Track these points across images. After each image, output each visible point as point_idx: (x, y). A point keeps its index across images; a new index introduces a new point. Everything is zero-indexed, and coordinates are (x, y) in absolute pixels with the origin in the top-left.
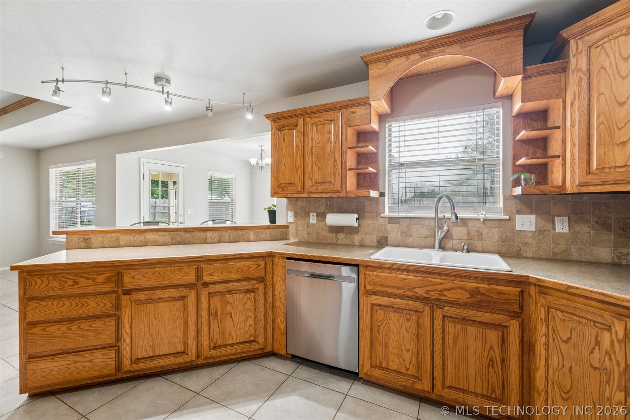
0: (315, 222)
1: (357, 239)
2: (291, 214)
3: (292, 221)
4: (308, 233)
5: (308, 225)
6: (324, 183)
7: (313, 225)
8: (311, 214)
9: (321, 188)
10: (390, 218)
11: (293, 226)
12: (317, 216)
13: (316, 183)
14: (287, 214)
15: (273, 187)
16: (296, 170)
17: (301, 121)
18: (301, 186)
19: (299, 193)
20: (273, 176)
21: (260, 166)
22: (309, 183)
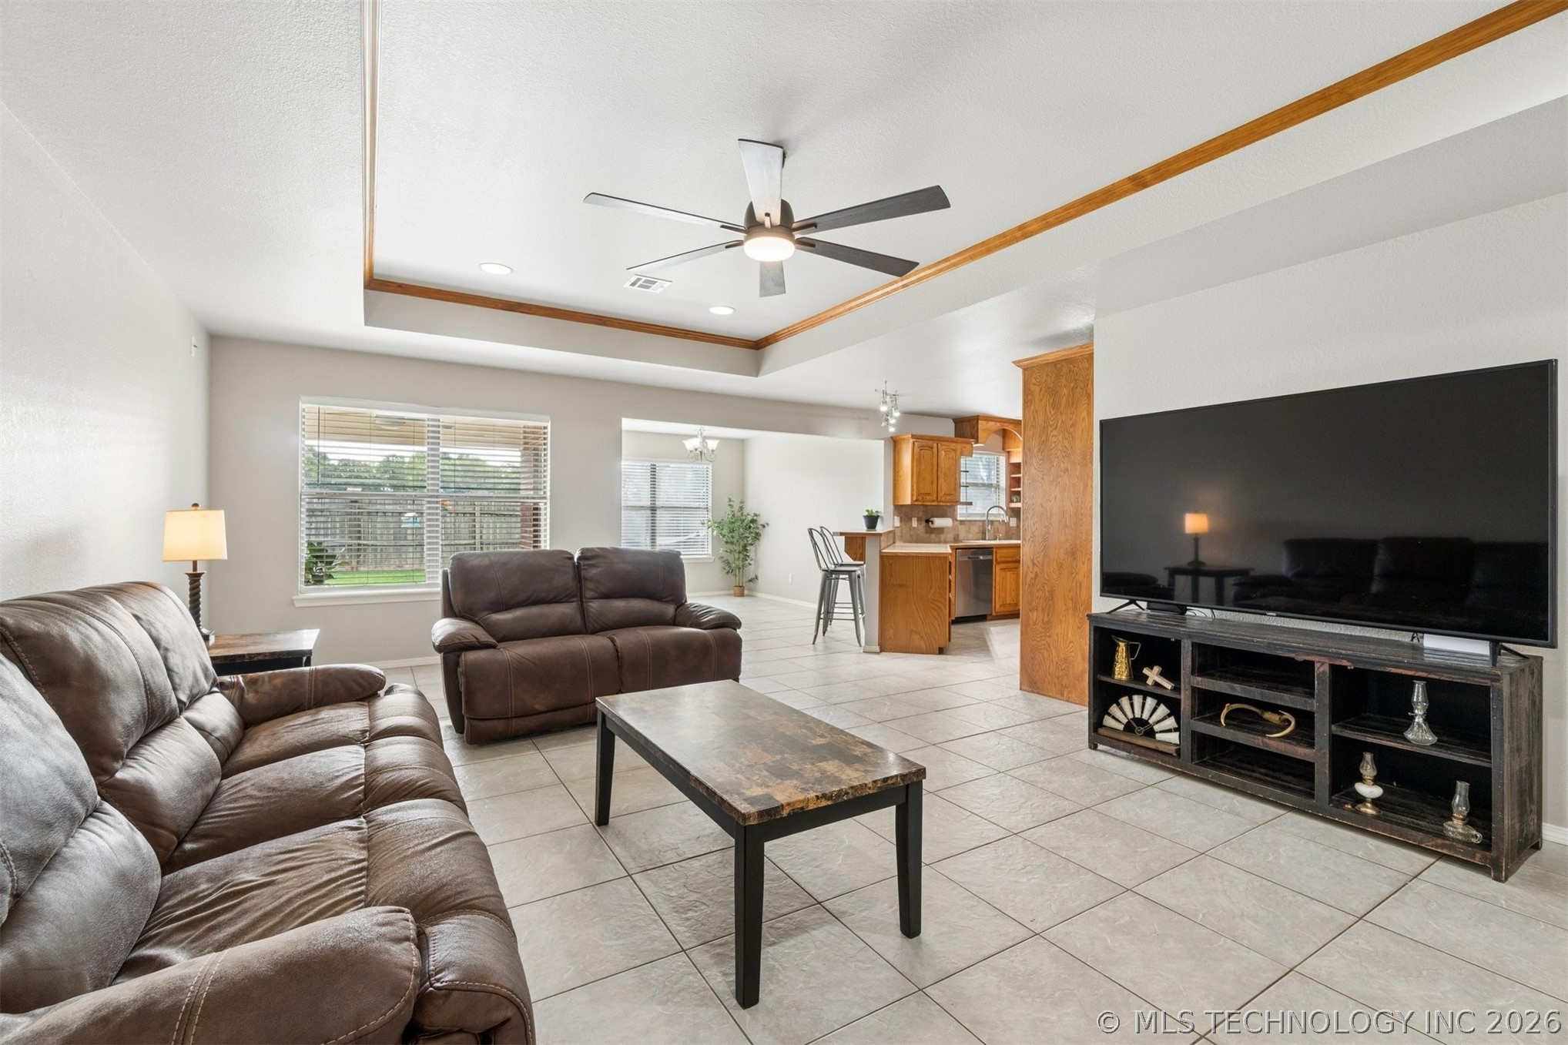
0: (916, 526)
1: (943, 537)
2: (897, 519)
3: (899, 526)
4: (910, 536)
5: (911, 528)
6: (950, 495)
7: (914, 528)
8: (913, 519)
9: (948, 498)
10: (961, 521)
11: (899, 529)
12: (918, 520)
13: (945, 494)
14: (894, 519)
15: (912, 495)
16: (932, 483)
17: (935, 445)
18: (935, 496)
19: (933, 501)
20: (912, 486)
21: (701, 452)
22: (940, 494)
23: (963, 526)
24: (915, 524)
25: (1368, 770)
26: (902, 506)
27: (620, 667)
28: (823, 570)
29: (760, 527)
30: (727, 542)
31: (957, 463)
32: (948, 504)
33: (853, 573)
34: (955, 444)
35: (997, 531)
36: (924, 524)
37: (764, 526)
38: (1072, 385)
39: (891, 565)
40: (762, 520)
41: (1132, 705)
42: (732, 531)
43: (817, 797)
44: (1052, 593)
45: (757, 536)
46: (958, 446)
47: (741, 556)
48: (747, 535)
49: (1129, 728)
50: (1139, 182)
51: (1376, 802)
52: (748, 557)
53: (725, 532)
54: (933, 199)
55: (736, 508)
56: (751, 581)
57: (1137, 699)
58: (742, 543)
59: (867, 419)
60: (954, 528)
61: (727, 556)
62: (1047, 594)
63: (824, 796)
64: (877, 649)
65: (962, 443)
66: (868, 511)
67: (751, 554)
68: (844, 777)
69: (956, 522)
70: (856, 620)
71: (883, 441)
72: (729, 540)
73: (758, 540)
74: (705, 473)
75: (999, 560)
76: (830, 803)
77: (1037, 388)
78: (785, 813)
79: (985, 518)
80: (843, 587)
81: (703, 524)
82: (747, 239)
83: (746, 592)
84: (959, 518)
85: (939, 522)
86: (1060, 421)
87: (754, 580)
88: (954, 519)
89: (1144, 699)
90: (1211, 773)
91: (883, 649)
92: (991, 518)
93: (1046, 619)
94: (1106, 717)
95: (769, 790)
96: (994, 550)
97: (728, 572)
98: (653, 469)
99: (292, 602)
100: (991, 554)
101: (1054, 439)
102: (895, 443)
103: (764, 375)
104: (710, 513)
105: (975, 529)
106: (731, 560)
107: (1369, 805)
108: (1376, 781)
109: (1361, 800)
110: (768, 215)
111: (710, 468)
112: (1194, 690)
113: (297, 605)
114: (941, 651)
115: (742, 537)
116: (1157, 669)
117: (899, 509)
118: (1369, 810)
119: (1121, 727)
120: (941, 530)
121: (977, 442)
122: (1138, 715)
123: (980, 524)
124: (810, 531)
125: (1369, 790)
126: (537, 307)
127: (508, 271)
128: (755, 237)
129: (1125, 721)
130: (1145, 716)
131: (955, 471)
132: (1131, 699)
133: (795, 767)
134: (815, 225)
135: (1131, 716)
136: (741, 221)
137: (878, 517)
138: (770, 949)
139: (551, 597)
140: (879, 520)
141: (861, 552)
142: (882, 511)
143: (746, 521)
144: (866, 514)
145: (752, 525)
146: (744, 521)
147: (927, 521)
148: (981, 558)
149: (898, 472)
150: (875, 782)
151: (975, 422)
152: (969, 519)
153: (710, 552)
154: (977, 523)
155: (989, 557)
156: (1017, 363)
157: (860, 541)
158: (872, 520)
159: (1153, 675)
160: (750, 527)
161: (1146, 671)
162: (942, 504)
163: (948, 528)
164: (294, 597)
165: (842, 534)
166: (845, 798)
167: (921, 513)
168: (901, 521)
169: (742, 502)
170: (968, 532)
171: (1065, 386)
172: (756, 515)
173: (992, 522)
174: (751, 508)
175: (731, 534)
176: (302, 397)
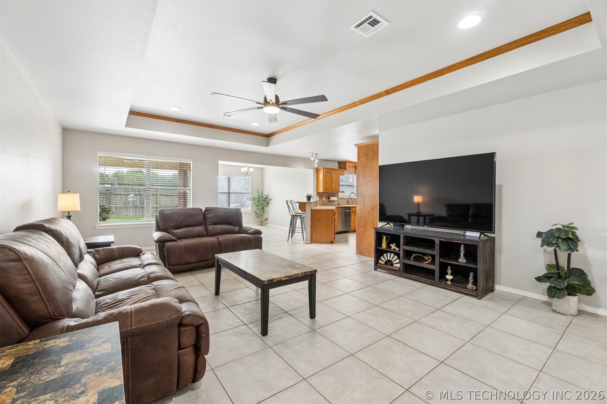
1: (334, 204)
2: (318, 197)
3: (318, 199)
4: (323, 203)
5: (323, 200)
7: (324, 200)
8: (323, 197)
9: (336, 190)
10: (340, 198)
11: (318, 201)
14: (317, 197)
15: (323, 189)
16: (330, 185)
17: (331, 171)
18: (331, 189)
19: (331, 191)
20: (323, 186)
21: (247, 173)
22: (333, 189)
23: (341, 200)
24: (324, 199)
25: (449, 271)
26: (320, 193)
27: (220, 248)
28: (291, 215)
29: (269, 200)
30: (256, 206)
31: (339, 178)
32: (336, 192)
33: (302, 216)
34: (338, 171)
35: (353, 202)
36: (327, 199)
37: (270, 200)
38: (373, 153)
39: (315, 213)
40: (269, 198)
41: (387, 256)
42: (259, 202)
43: (285, 277)
44: (366, 221)
45: (268, 204)
46: (339, 172)
47: (262, 211)
48: (264, 203)
49: (386, 263)
50: (388, 92)
51: (451, 280)
52: (265, 211)
53: (256, 202)
54: (323, 98)
55: (260, 193)
56: (265, 220)
57: (389, 254)
58: (262, 206)
59: (307, 162)
60: (338, 200)
61: (256, 211)
62: (364, 222)
63: (287, 276)
64: (310, 242)
65: (341, 170)
66: (307, 194)
67: (266, 210)
68: (293, 272)
69: (339, 199)
70: (303, 232)
71: (313, 170)
72: (257, 205)
73: (268, 205)
74: (249, 181)
75: (353, 212)
76: (288, 278)
77: (362, 154)
78: (275, 281)
79: (349, 197)
80: (299, 221)
81: (248, 199)
82: (265, 107)
83: (264, 224)
84: (340, 197)
85: (332, 198)
86: (369, 165)
87: (267, 219)
88: (338, 197)
89: (391, 254)
90: (408, 275)
91: (312, 242)
92: (351, 197)
93: (364, 230)
94: (380, 260)
95: (271, 275)
96: (351, 208)
97: (257, 217)
98: (229, 178)
99: (95, 227)
100: (350, 209)
101: (367, 171)
102: (317, 170)
103: (270, 146)
104: (250, 195)
105: (345, 201)
106: (258, 212)
107: (449, 281)
108: (451, 274)
109: (447, 280)
110: (271, 100)
111: (250, 178)
112: (404, 250)
113: (97, 228)
114: (332, 243)
115: (262, 204)
116: (394, 244)
117: (319, 194)
118: (449, 283)
119: (384, 263)
120: (333, 201)
121: (346, 170)
122: (389, 259)
123: (347, 199)
124: (287, 201)
125: (449, 277)
126: (189, 121)
127: (179, 109)
128: (267, 106)
129: (385, 261)
130: (391, 259)
131: (338, 180)
132: (387, 254)
133: (279, 270)
134: (286, 104)
135: (387, 259)
136: (263, 102)
137: (311, 196)
138: (271, 323)
139: (195, 224)
140: (312, 198)
141: (304, 208)
142: (313, 194)
143: (264, 198)
144: (307, 195)
145: (266, 199)
146: (263, 198)
147: (329, 198)
148: (347, 211)
149: (318, 181)
150: (302, 273)
151: (345, 163)
152: (343, 197)
153: (250, 209)
154: (346, 199)
155: (349, 211)
156: (355, 145)
157: (304, 205)
158: (309, 198)
159: (393, 246)
160: (265, 200)
161: (391, 245)
162: (333, 192)
163: (336, 200)
164: (96, 226)
165: (298, 202)
166: (293, 277)
167: (326, 195)
168: (319, 198)
169: (262, 191)
170: (343, 202)
171: (370, 154)
172: (267, 196)
173: (351, 198)
174: (265, 193)
175: (258, 203)
176: (99, 152)
